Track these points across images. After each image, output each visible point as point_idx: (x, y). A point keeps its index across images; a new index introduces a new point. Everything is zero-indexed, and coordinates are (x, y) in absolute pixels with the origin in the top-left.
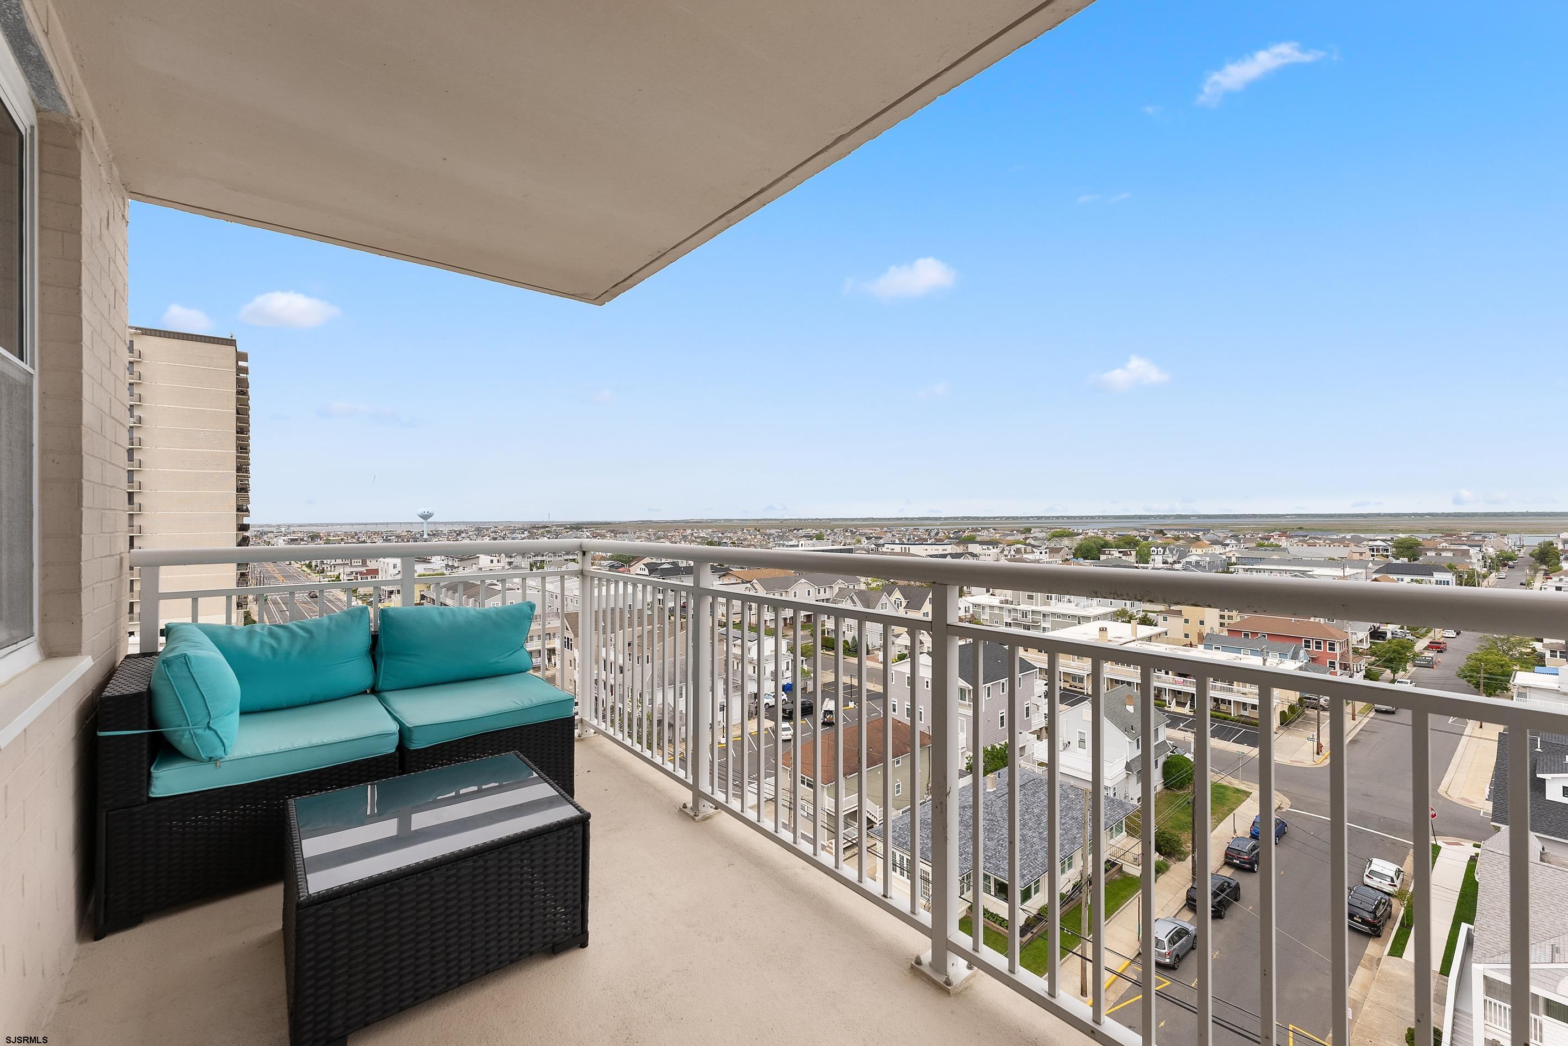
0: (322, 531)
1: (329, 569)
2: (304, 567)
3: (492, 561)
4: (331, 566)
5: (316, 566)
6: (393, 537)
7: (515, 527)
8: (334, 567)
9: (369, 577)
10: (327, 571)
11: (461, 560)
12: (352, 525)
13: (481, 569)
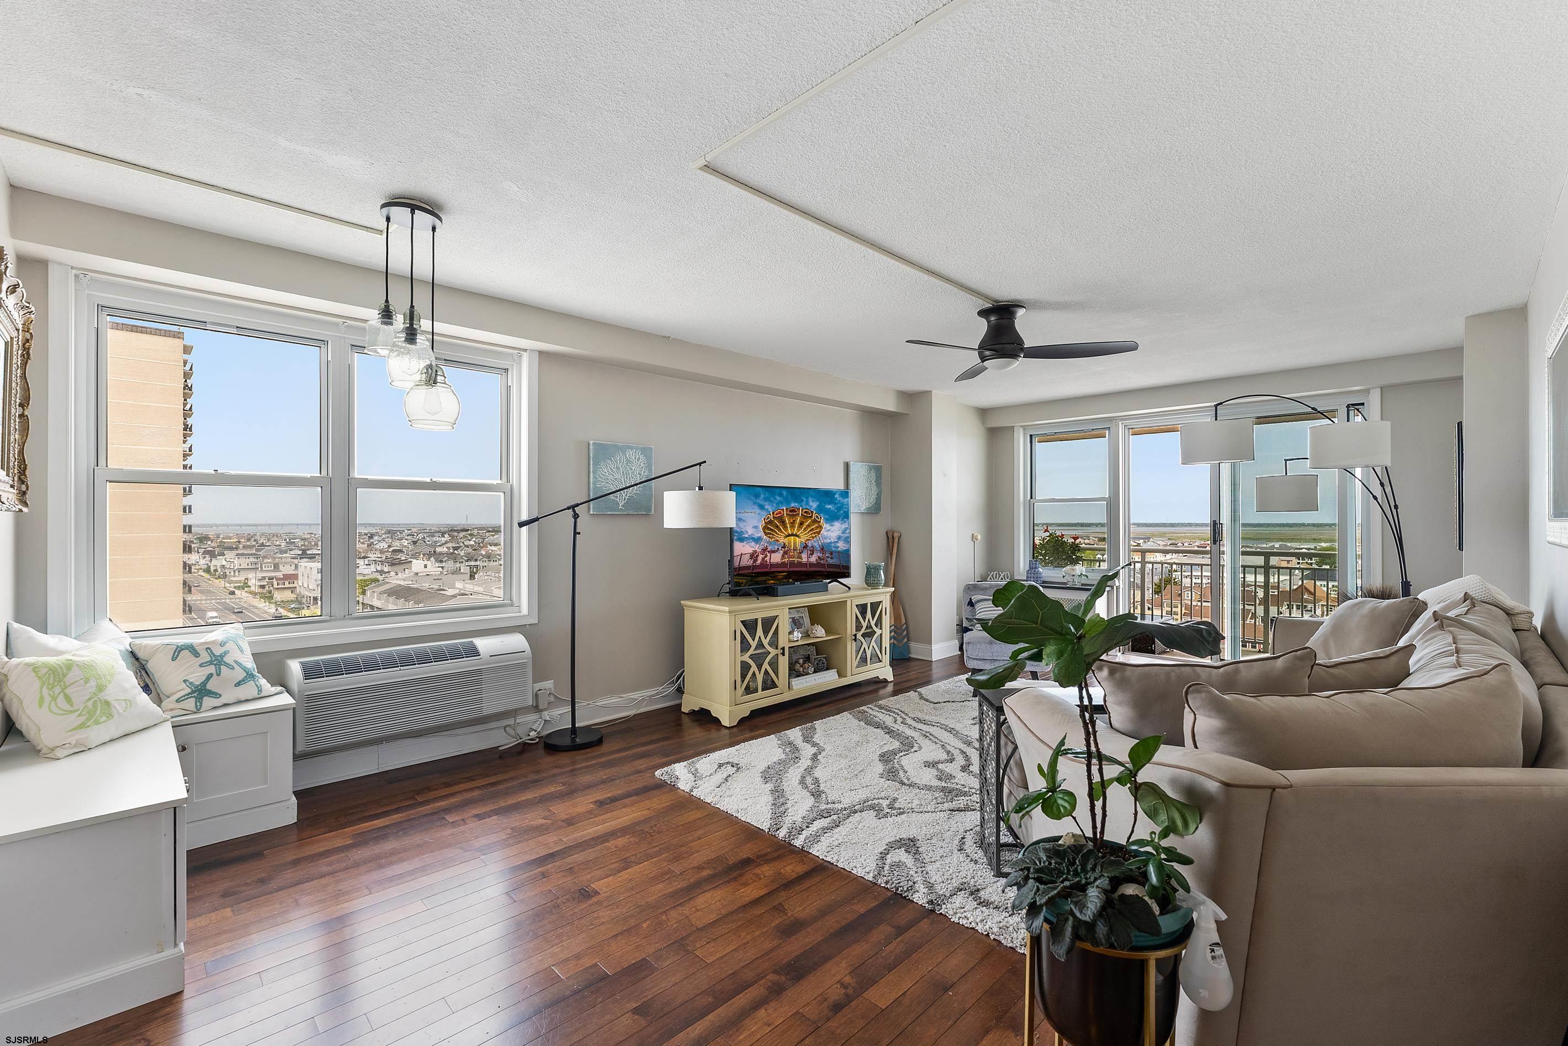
0: (211, 533)
1: (232, 573)
2: (201, 571)
3: (426, 566)
4: (234, 571)
5: (216, 571)
6: (298, 540)
7: (430, 530)
8: (239, 571)
9: (287, 583)
10: (231, 576)
11: (392, 565)
12: (241, 526)
13: (417, 574)
